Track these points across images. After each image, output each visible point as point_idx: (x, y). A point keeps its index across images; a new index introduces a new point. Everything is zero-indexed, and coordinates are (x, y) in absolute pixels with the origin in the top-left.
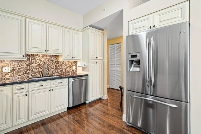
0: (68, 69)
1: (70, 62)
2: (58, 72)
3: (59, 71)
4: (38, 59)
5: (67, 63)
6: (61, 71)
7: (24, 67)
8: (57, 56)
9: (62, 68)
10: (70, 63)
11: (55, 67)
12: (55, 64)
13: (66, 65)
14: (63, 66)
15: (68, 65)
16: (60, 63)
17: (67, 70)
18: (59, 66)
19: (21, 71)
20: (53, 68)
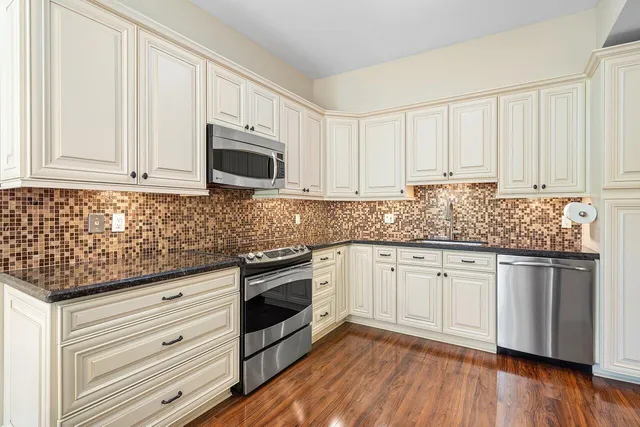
0: (535, 226)
1: (546, 202)
2: (495, 233)
3: (500, 229)
4: (443, 195)
5: (533, 206)
6: (507, 231)
7: (415, 213)
8: (494, 186)
9: (512, 220)
10: (548, 206)
11: (487, 217)
12: (489, 208)
13: (528, 211)
14: (515, 216)
15: (537, 213)
16: (504, 206)
17: (531, 229)
18: (500, 214)
19: (410, 222)
20: (480, 219)
